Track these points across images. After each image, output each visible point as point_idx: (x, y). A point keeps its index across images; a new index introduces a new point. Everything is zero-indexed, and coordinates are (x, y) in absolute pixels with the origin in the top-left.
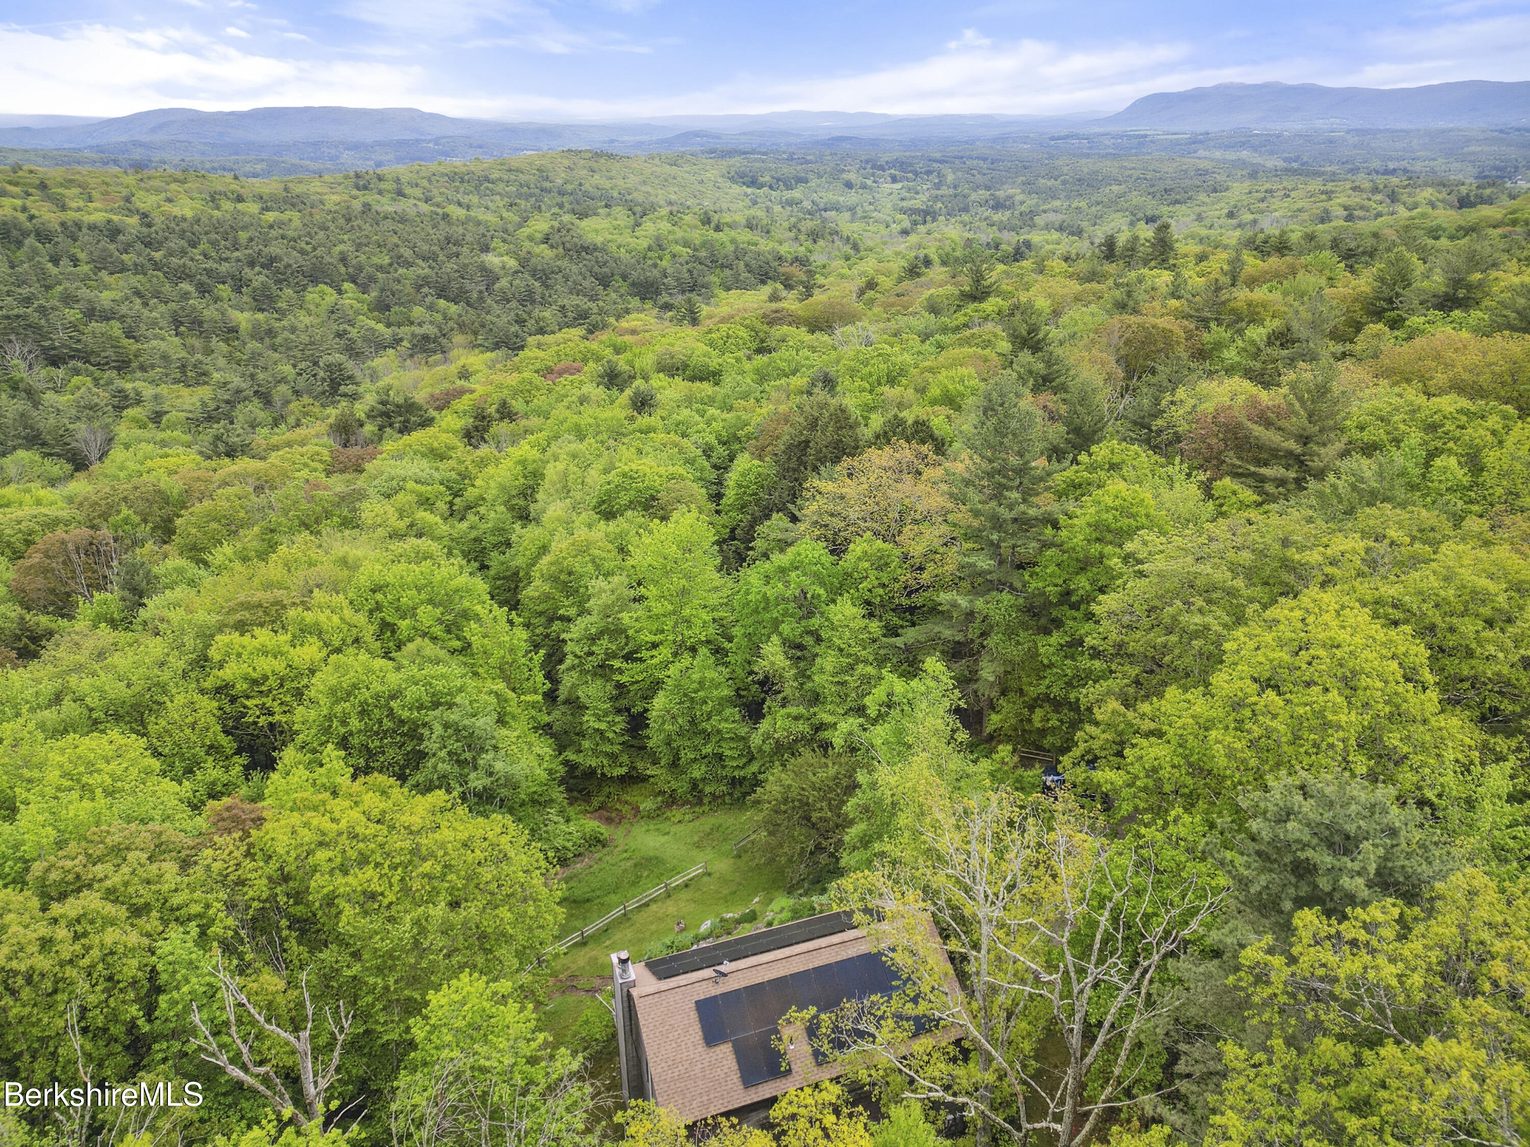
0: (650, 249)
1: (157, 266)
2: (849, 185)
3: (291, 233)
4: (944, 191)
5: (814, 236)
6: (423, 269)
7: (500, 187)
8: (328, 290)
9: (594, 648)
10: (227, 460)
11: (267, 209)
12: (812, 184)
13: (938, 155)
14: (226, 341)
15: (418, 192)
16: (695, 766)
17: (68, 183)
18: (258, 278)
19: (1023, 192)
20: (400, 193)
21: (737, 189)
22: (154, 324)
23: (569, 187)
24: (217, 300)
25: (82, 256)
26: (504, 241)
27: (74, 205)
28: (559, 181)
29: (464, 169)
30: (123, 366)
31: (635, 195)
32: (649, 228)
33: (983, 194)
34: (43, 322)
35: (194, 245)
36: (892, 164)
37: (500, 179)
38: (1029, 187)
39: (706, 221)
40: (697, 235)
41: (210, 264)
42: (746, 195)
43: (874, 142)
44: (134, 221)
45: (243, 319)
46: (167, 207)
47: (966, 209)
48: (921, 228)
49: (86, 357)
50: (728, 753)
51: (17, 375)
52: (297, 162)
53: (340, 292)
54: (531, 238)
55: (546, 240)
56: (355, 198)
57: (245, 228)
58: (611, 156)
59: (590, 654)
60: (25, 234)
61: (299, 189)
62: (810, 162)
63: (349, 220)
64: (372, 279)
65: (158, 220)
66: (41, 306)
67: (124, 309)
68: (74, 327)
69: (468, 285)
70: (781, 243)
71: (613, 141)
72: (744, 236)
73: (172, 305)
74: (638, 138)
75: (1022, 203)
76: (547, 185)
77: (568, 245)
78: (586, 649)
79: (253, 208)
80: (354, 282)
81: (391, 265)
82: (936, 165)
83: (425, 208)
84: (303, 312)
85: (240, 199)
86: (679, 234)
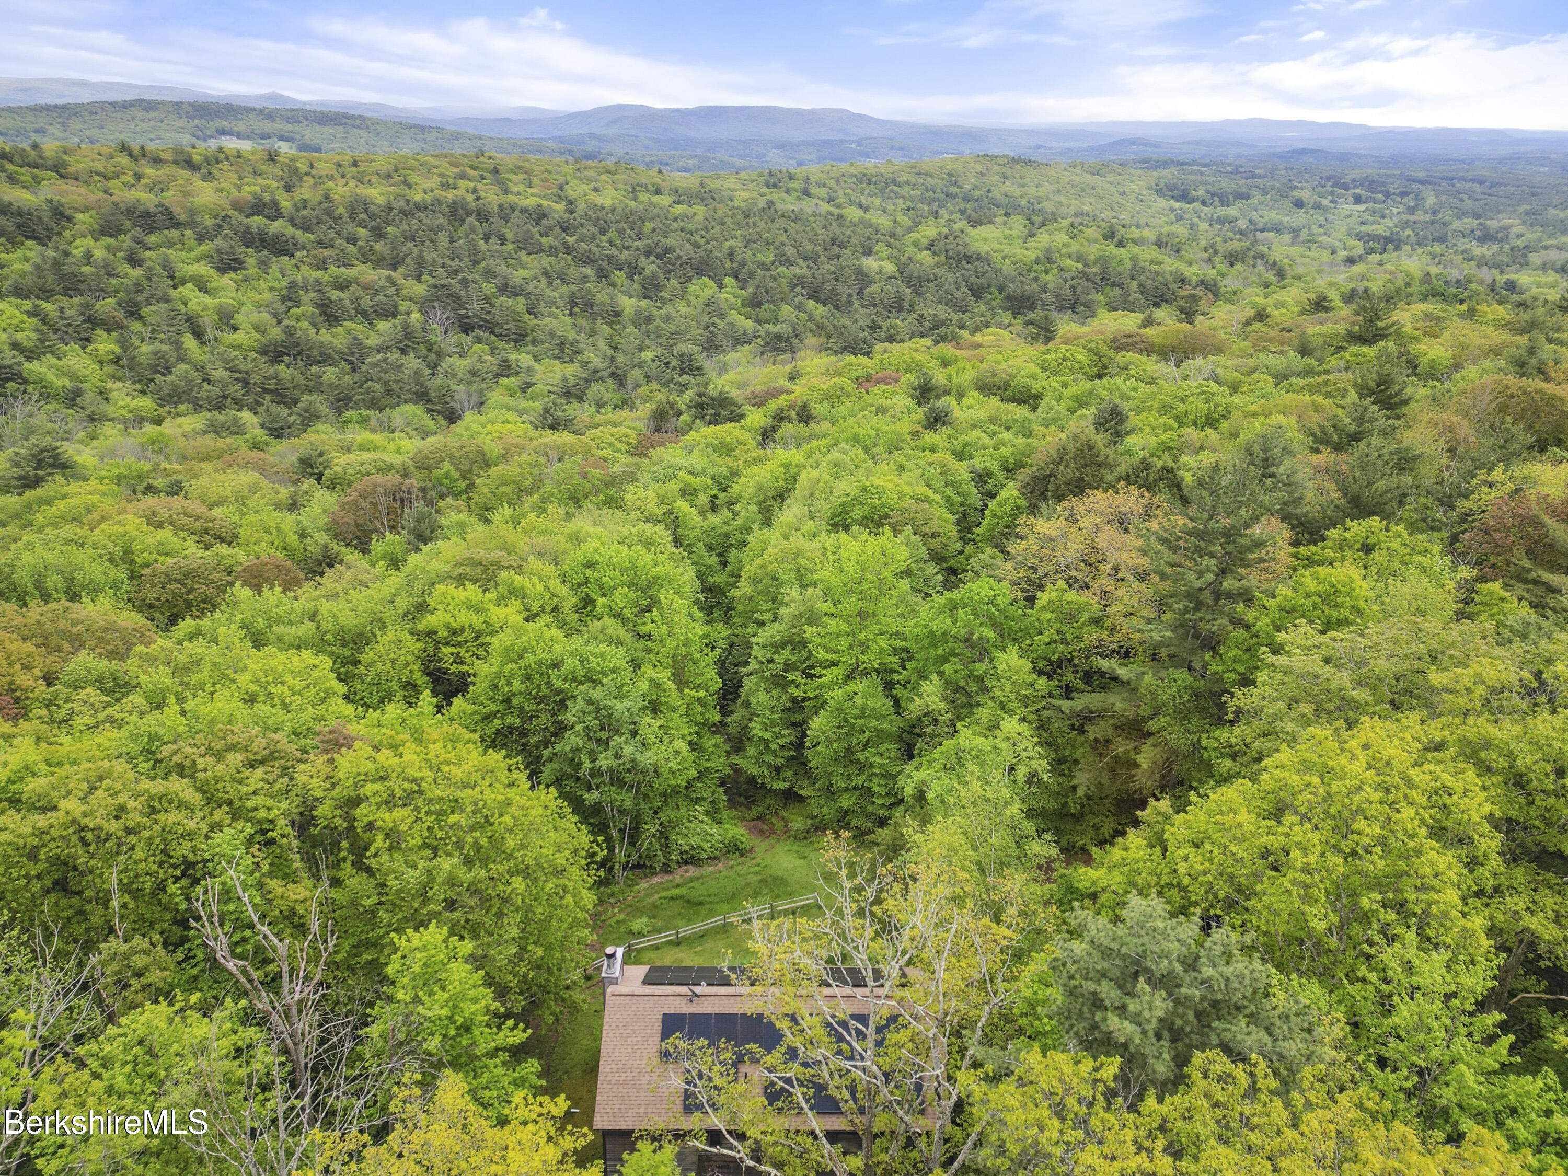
0: (1037, 261)
1: (568, 250)
2: (1299, 204)
3: (690, 227)
4: (1419, 216)
5: (1232, 259)
6: (801, 269)
7: (906, 190)
8: (712, 283)
9: (776, 657)
10: (549, 432)
11: (679, 203)
12: (1254, 201)
13: (1421, 175)
14: (610, 324)
15: (823, 192)
16: (846, 796)
17: (518, 169)
18: (650, 267)
19: (1524, 223)
20: (806, 193)
21: (1162, 203)
22: (553, 302)
23: (977, 193)
24: (613, 285)
25: (510, 236)
26: (889, 245)
27: (515, 189)
28: (968, 187)
29: (874, 171)
30: (520, 339)
31: (1045, 204)
32: (1043, 239)
33: (1470, 222)
34: (463, 293)
35: (603, 232)
36: (1357, 183)
37: (908, 183)
38: (1533, 218)
39: (1110, 235)
40: (1093, 251)
41: (613, 251)
42: (1172, 210)
43: (1344, 157)
44: (560, 207)
45: (628, 304)
46: (593, 196)
47: (1442, 240)
48: (1375, 258)
49: (491, 327)
50: (876, 788)
51: (433, 338)
52: (726, 158)
53: (721, 286)
54: (916, 244)
55: (931, 246)
56: (762, 195)
57: (652, 219)
58: (1028, 163)
59: (770, 661)
60: (469, 213)
61: (713, 184)
62: (1259, 177)
63: (747, 216)
64: (752, 275)
65: (581, 207)
66: (464, 279)
67: (531, 287)
68: (487, 299)
69: (840, 287)
70: (1190, 264)
71: (1039, 147)
72: (1147, 254)
73: (573, 287)
74: (1067, 145)
75: (1519, 236)
76: (954, 190)
77: (951, 253)
78: (769, 656)
79: (664, 200)
80: (736, 277)
81: (773, 263)
82: (1415, 186)
83: (825, 207)
84: (683, 303)
85: (658, 192)
86: (1075, 247)
